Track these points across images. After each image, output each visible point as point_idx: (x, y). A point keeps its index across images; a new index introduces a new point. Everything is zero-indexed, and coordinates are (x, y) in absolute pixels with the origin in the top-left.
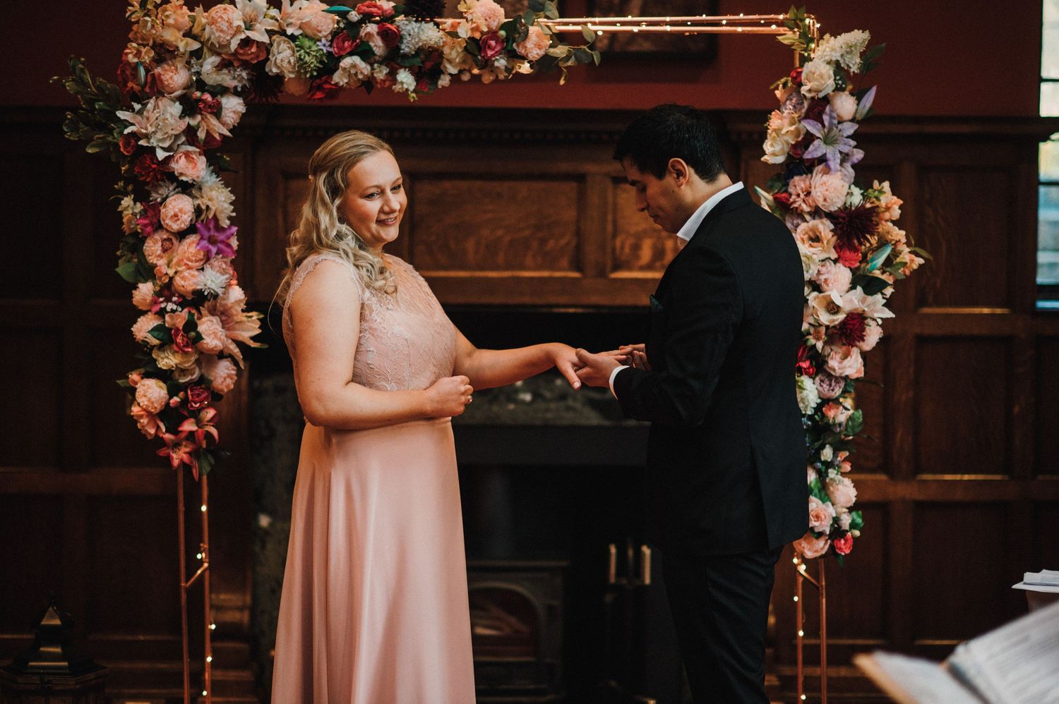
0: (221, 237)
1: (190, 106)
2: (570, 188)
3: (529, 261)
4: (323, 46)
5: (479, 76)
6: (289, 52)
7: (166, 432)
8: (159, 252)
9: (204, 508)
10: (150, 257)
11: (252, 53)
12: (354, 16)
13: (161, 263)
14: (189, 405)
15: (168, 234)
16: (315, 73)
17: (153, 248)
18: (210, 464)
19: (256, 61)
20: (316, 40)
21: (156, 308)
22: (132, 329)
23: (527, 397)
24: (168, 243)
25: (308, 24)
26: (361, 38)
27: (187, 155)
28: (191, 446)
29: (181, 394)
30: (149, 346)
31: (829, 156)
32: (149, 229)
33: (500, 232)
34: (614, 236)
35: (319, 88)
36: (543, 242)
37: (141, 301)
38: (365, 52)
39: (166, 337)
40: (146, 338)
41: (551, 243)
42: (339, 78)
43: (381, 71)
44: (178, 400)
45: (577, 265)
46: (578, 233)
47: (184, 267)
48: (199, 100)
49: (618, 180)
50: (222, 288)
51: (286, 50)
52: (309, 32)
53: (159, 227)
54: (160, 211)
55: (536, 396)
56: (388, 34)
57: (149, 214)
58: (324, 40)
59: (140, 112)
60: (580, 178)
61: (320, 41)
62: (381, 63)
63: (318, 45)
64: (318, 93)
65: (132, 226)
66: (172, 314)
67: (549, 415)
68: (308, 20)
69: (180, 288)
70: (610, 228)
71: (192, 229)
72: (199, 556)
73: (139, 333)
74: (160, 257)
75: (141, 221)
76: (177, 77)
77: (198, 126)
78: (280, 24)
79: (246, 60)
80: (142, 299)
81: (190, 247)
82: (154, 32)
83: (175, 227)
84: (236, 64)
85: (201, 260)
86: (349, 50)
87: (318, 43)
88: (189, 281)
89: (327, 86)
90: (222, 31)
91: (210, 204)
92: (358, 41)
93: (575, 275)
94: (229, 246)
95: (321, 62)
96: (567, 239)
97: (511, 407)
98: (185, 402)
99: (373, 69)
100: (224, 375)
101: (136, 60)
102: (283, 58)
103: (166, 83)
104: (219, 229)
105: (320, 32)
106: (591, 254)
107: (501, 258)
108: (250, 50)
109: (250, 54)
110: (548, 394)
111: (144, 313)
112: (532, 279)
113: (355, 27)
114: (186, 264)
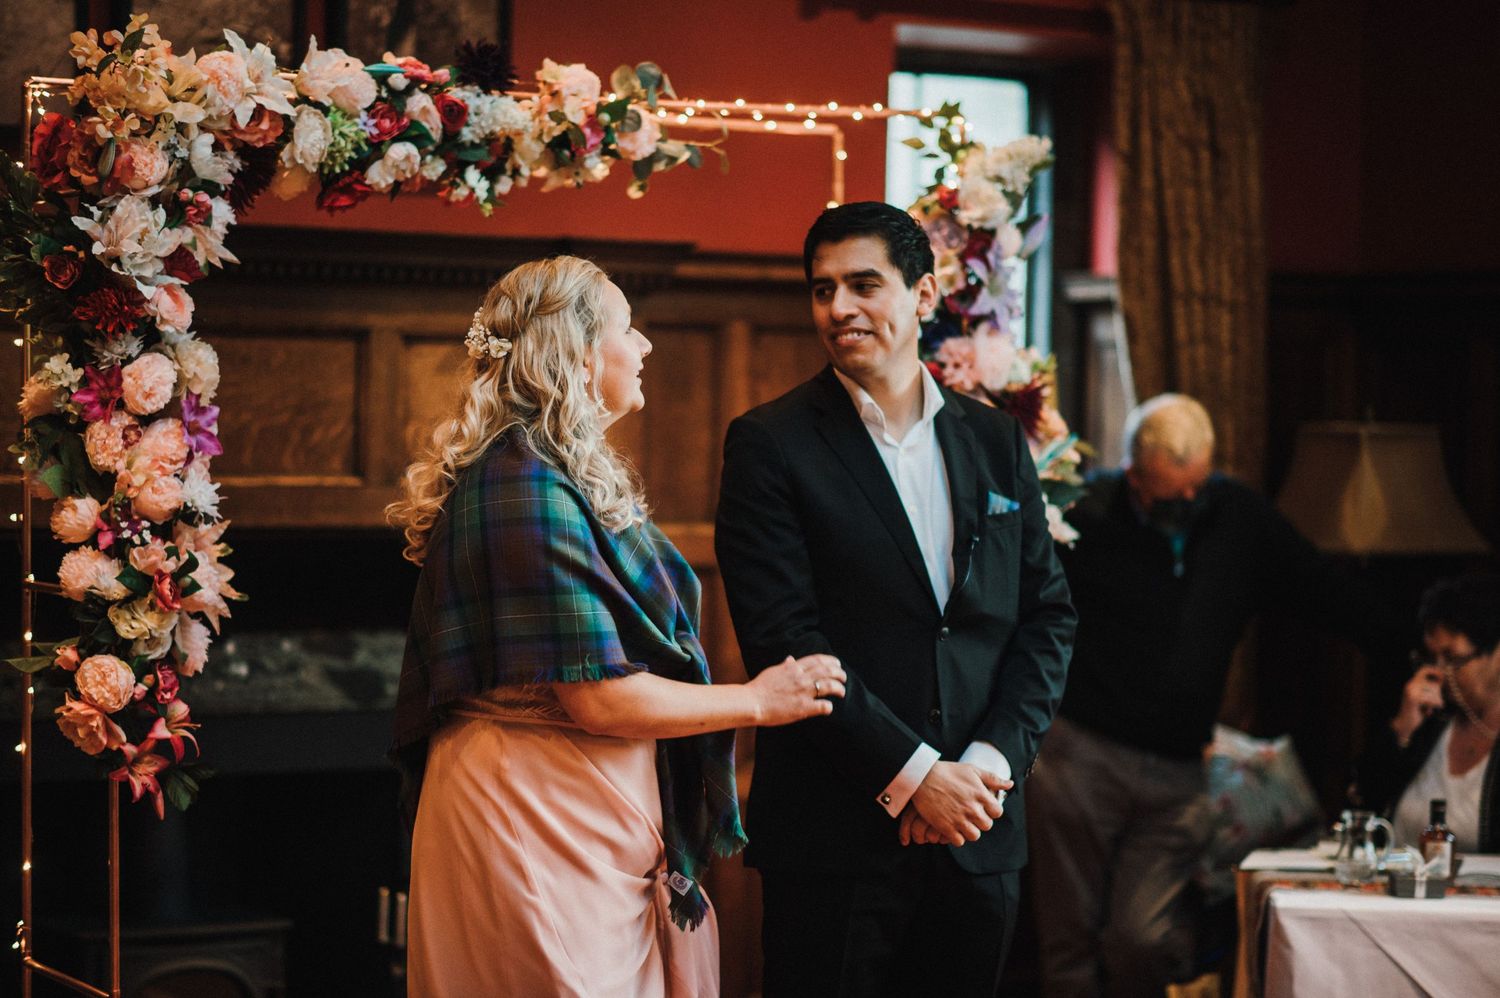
0: (202, 421)
1: (177, 212)
2: (345, 350)
3: (287, 460)
4: (363, 127)
5: (542, 181)
6: (319, 133)
7: (127, 741)
8: (120, 448)
9: (27, 866)
10: (99, 457)
11: (261, 130)
12: (399, 81)
13: (121, 465)
14: (159, 698)
15: (131, 418)
16: (347, 167)
17: (104, 442)
18: (187, 789)
19: (261, 144)
20: (349, 116)
21: (106, 540)
22: (59, 574)
23: (242, 670)
24: (132, 433)
25: (343, 90)
26: (409, 115)
27: (169, 289)
28: (159, 763)
29: (149, 679)
30: (99, 601)
31: (998, 312)
32: (96, 409)
33: (245, 417)
34: (406, 421)
35: (347, 190)
36: (307, 431)
37: (76, 527)
38: (419, 138)
39: (140, 586)
40: (92, 587)
41: (317, 436)
42: (379, 176)
43: (434, 169)
44: (146, 689)
45: (357, 466)
46: (358, 420)
47: (159, 472)
48: (190, 203)
49: (412, 339)
50: (214, 505)
51: (317, 129)
52: (343, 102)
53: (121, 405)
54: (121, 380)
55: (255, 667)
56: (452, 110)
57: (95, 386)
58: (364, 115)
59: (103, 221)
60: (360, 337)
61: (359, 117)
62: (433, 154)
63: (356, 124)
64: (342, 198)
65: (59, 405)
66: (142, 548)
67: (273, 697)
68: (346, 83)
69: (151, 506)
70: (400, 412)
71: (171, 410)
72: (16, 945)
73: (77, 581)
74: (121, 455)
75: (79, 397)
76: (152, 165)
77: (194, 245)
78: (297, 88)
79: (245, 143)
80: (79, 525)
81: (166, 439)
82: (144, 90)
83: (151, 406)
84: (227, 146)
85: (182, 460)
86: (396, 133)
87: (357, 120)
88: (163, 496)
89: (359, 188)
90: (225, 94)
91: (198, 370)
92: (406, 120)
93: (351, 481)
94: (210, 436)
95: (357, 149)
96: (340, 428)
97: (220, 685)
98: (153, 690)
99: (422, 164)
100: (197, 646)
101: (110, 135)
102: (312, 140)
103: (139, 173)
104: (200, 410)
105: (356, 101)
106: (377, 450)
107: (247, 458)
108: (259, 124)
109: (256, 133)
110: (269, 664)
111: (74, 547)
112: (293, 489)
113: (398, 97)
114: (161, 468)
